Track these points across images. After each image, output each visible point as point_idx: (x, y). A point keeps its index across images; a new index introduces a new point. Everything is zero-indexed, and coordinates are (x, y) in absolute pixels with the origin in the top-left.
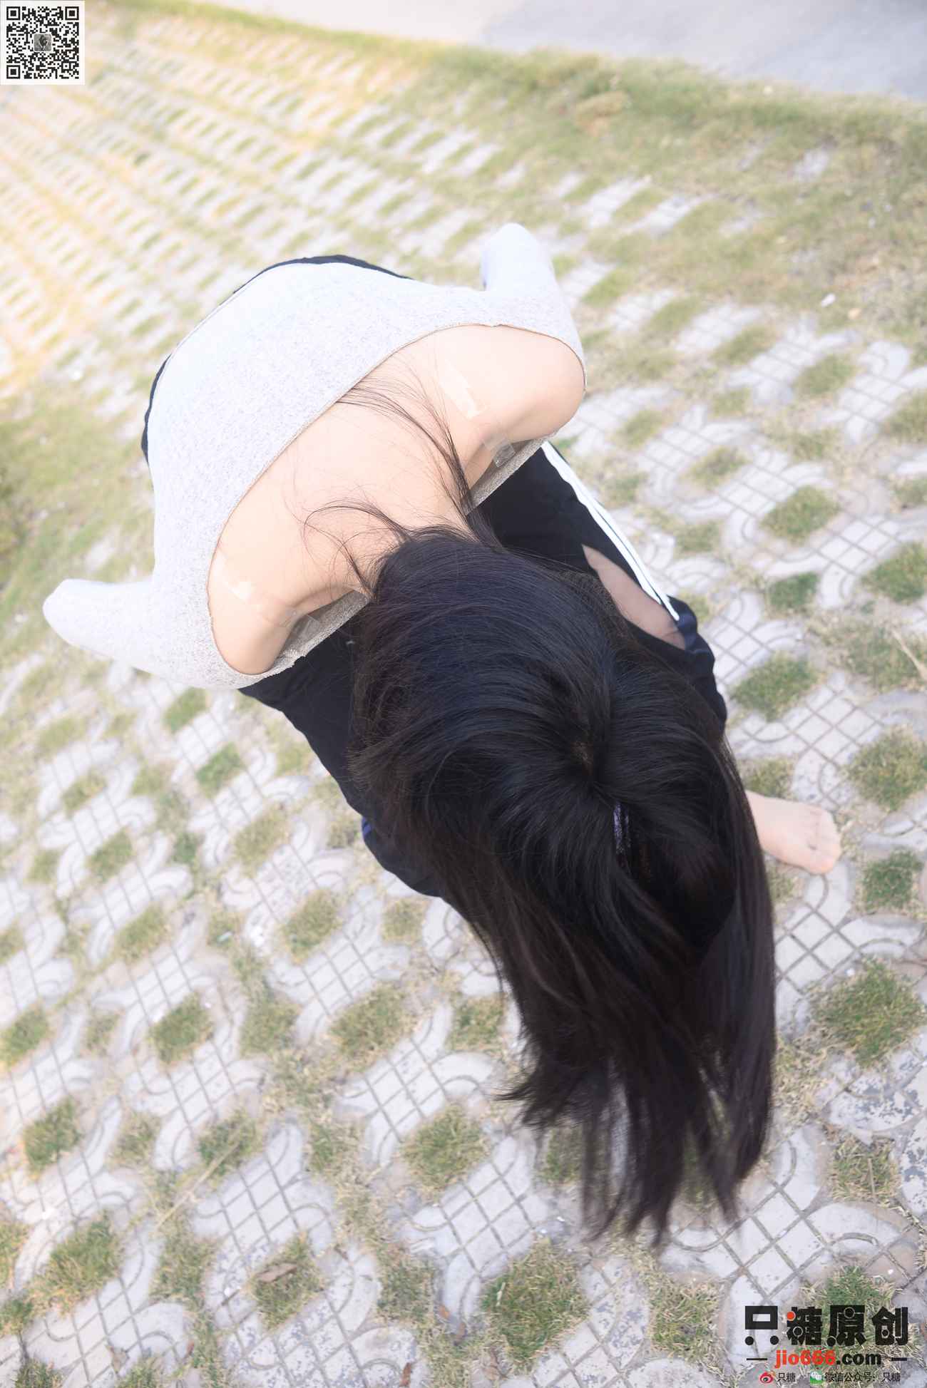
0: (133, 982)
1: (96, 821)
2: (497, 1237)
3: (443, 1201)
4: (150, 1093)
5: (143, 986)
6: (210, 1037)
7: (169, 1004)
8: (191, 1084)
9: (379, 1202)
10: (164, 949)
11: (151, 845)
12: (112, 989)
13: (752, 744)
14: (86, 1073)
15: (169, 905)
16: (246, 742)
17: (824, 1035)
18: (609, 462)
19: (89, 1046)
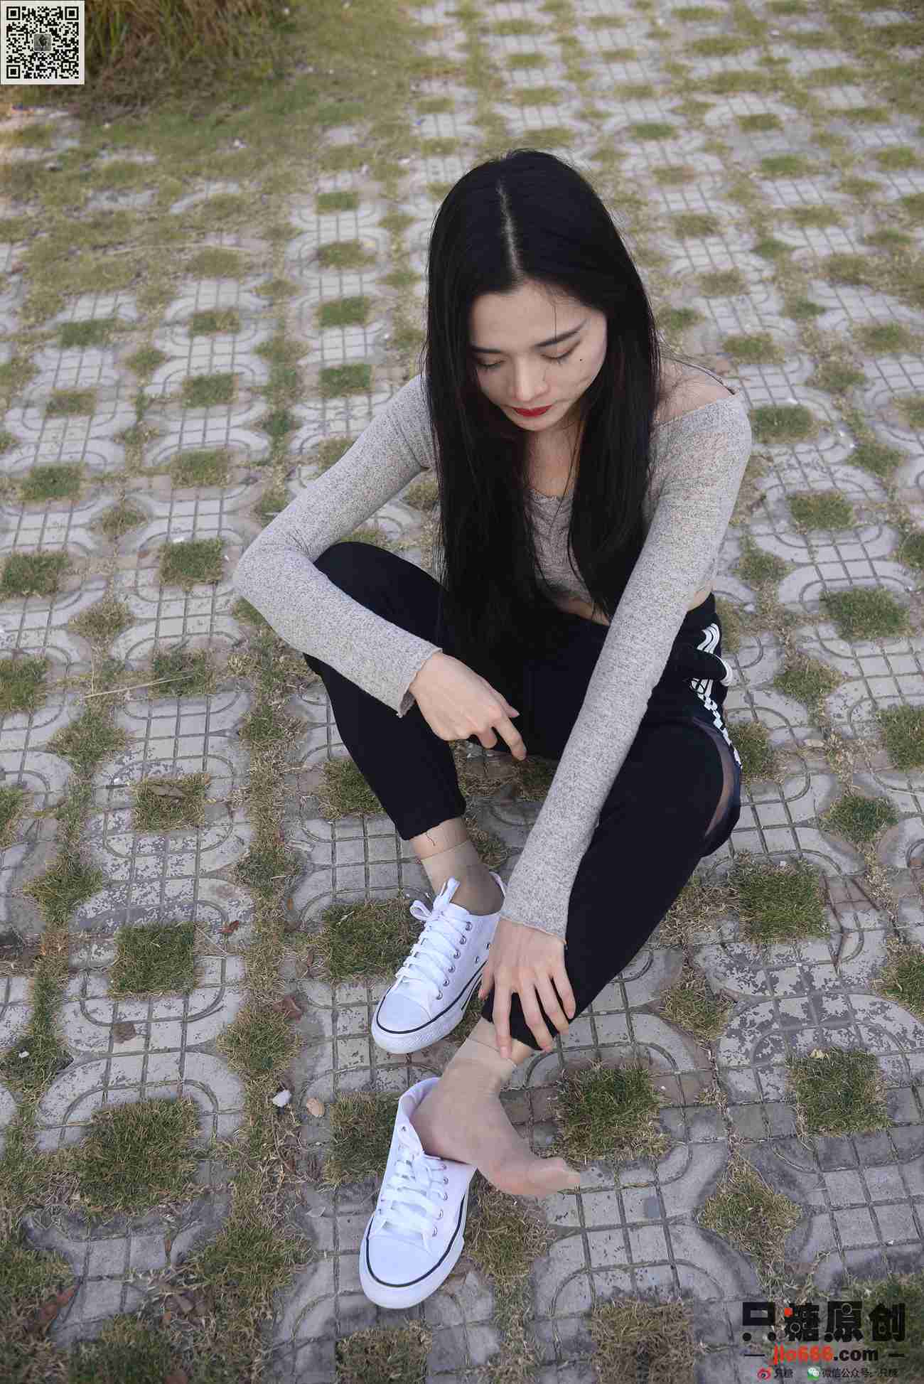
0: (172, 500)
1: (213, 353)
2: (367, 877)
3: (337, 824)
4: (137, 595)
5: (179, 509)
6: (215, 583)
7: (193, 535)
8: (176, 609)
9: (284, 792)
10: (214, 491)
11: (250, 404)
12: (151, 494)
13: (817, 645)
14: (90, 545)
15: (239, 460)
16: (382, 373)
17: (732, 894)
18: (840, 348)
19: (105, 526)
